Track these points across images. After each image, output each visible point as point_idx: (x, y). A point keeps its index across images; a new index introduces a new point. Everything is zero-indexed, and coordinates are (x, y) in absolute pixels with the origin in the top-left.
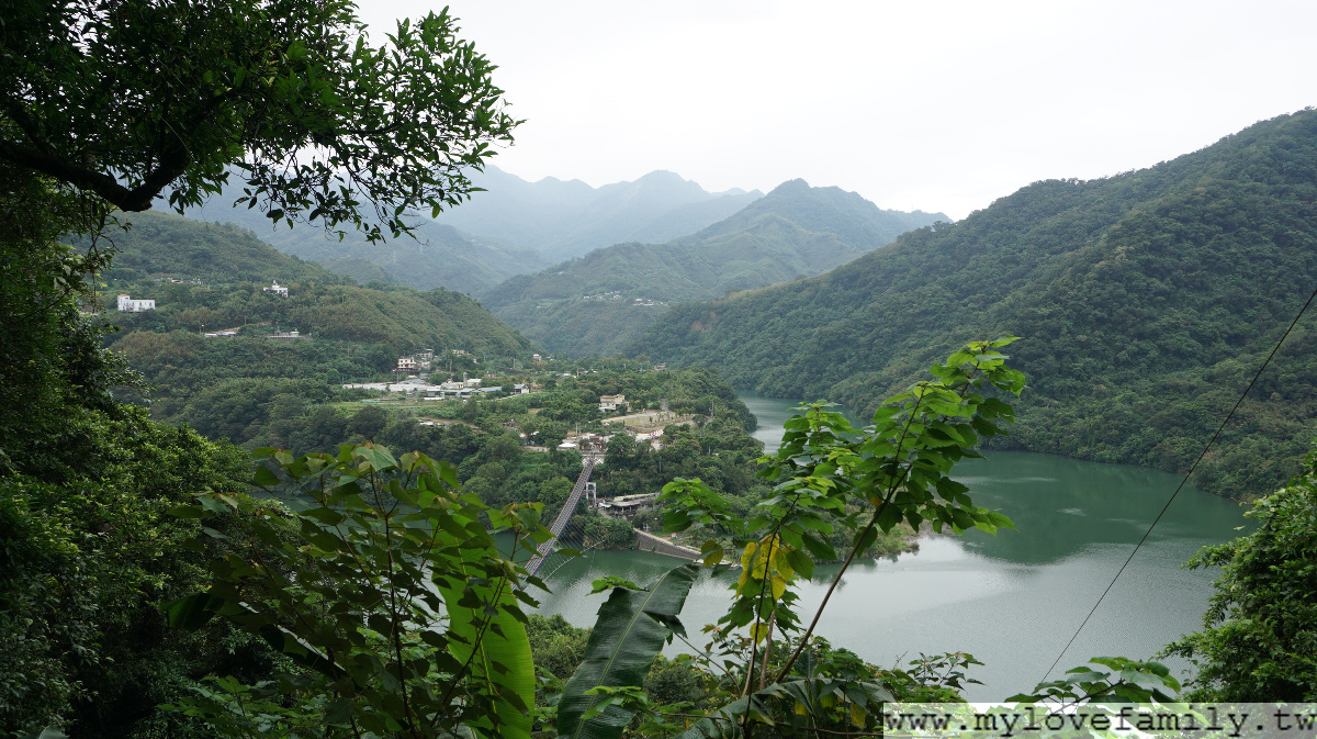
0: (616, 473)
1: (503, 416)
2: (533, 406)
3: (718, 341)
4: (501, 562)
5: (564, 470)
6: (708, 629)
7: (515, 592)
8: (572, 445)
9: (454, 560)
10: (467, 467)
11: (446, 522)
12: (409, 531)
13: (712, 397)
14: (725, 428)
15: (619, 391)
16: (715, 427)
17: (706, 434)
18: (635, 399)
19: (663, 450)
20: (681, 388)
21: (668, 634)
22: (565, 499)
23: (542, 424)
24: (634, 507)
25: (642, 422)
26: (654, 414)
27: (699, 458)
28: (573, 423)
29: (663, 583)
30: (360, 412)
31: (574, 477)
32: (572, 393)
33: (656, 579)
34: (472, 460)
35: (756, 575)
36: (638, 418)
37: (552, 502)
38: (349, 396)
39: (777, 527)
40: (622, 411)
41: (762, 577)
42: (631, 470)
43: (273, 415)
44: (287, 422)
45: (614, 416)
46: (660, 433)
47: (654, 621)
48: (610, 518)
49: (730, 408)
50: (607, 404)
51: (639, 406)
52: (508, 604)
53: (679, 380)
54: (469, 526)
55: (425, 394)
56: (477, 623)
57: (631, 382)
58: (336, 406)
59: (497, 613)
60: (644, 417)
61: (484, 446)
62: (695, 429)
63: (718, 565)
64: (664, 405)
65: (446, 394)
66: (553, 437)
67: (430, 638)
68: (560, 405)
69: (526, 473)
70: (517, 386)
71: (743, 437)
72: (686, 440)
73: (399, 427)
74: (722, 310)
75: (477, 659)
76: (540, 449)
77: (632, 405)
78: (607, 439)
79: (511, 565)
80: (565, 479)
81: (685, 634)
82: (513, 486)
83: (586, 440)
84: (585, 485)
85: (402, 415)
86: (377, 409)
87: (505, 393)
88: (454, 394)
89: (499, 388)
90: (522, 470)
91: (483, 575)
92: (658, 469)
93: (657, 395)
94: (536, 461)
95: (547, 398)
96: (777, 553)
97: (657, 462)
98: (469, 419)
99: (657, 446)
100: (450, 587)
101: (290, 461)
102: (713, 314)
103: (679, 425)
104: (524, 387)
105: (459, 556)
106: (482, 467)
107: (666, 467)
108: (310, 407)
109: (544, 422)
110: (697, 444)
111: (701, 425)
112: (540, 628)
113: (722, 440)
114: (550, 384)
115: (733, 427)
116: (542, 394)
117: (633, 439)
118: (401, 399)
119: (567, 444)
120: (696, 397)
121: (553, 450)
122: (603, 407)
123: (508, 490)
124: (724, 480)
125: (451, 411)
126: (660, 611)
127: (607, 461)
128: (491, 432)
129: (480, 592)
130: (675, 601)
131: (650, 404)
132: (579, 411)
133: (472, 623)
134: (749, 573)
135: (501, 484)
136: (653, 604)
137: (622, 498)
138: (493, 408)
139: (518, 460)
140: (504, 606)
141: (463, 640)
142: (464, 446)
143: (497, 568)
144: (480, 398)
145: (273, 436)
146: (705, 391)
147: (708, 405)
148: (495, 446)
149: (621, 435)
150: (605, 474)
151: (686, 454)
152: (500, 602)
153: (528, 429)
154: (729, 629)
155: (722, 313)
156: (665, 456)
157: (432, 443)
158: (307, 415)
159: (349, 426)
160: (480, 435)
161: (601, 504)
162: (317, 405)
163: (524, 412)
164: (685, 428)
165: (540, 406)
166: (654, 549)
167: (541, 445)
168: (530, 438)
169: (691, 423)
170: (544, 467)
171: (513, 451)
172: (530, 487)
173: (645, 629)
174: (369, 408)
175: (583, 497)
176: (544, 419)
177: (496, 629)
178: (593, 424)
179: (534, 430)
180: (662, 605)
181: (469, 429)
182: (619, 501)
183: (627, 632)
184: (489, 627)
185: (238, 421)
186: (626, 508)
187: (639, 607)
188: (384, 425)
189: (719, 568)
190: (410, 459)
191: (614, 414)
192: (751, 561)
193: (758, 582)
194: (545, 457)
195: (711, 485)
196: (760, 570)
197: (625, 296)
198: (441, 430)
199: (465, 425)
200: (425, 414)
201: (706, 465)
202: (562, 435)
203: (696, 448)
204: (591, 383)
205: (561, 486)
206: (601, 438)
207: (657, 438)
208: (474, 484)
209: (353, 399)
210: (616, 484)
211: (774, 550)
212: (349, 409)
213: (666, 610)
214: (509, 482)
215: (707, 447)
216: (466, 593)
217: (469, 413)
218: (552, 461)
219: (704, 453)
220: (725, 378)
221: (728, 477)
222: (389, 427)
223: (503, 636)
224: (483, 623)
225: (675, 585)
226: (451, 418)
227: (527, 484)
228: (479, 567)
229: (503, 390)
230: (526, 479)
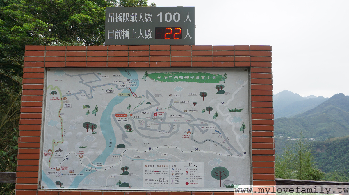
3: (328, 156)
74: (328, 145)
102: (325, 146)
155: (328, 146)
197: (284, 136)
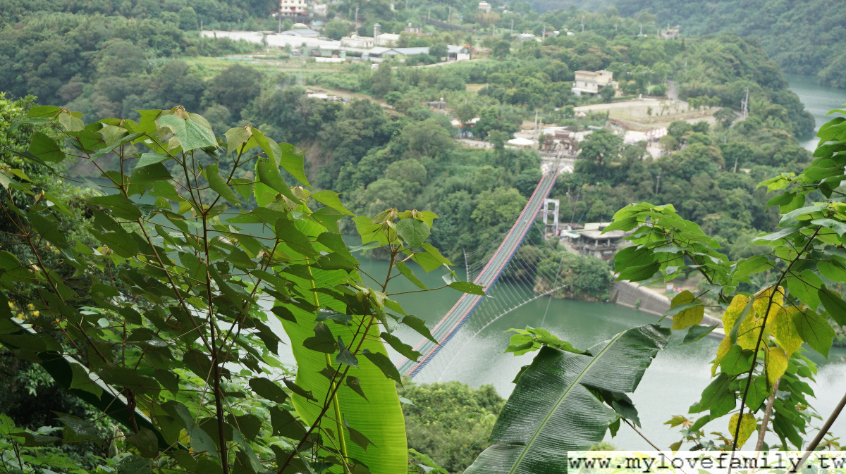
0: (592, 188)
1: (428, 93)
2: (474, 79)
4: (366, 291)
5: (514, 178)
6: (676, 421)
7: (383, 335)
8: (530, 143)
9: (302, 285)
10: (372, 163)
11: (285, 229)
12: (241, 237)
13: (747, 84)
14: (764, 132)
15: (604, 65)
16: (748, 129)
17: (734, 138)
18: (628, 78)
19: (664, 159)
20: (701, 67)
21: (614, 419)
22: (512, 222)
23: (485, 107)
24: (613, 240)
25: (636, 115)
26: (655, 103)
27: (719, 175)
28: (531, 109)
29: (614, 347)
30: (225, 73)
31: (527, 189)
32: (533, 63)
33: (604, 342)
34: (380, 153)
35: (744, 343)
36: (630, 109)
37: (493, 224)
38: (209, 49)
39: (786, 273)
40: (607, 95)
41: (753, 347)
42: (613, 186)
43: (101, 70)
44: (122, 82)
45: (593, 103)
46: (661, 132)
47: (595, 399)
48: (576, 253)
49: (775, 101)
50: (585, 83)
51: (635, 90)
52: (373, 351)
53: (698, 54)
54: (322, 238)
55: (316, 52)
56: (329, 373)
57: (622, 51)
58: (191, 62)
59: (356, 362)
60: (638, 107)
61: (399, 134)
62: (717, 130)
63: (696, 327)
64: (672, 93)
65: (349, 54)
66: (500, 128)
67: (263, 387)
68: (514, 81)
69: (457, 179)
70: (452, 49)
71: (790, 147)
72: (700, 146)
73: (278, 98)
75: (325, 423)
76: (481, 144)
77: (622, 87)
78: (580, 137)
79: (379, 297)
80: (514, 191)
81: (637, 421)
82: (438, 196)
83: (549, 137)
84: (542, 203)
85: (281, 80)
86: (248, 71)
87: (433, 58)
88: (358, 55)
89: (425, 50)
90: (452, 173)
91: (342, 307)
92: (654, 188)
93: (662, 75)
94: (473, 162)
95: (496, 69)
96: (779, 314)
97: (654, 176)
98: (379, 93)
99: (655, 152)
100: (296, 322)
101: (79, 127)
103: (693, 122)
104: (462, 52)
105: (310, 278)
106: (394, 165)
107: (667, 185)
108: (154, 61)
109: (488, 105)
110: (718, 152)
111: (727, 125)
112: (461, 402)
113: (758, 149)
114: (501, 49)
115: (776, 131)
116: (490, 62)
117: (620, 139)
118: (282, 58)
119: (521, 141)
120: (723, 81)
121: (499, 147)
122: (578, 88)
123: (430, 201)
124: (755, 210)
125: (354, 79)
126: (605, 385)
127: (579, 170)
128: (410, 114)
129: (336, 330)
130: (629, 373)
131: (650, 88)
132: (541, 91)
133: (323, 373)
134: (733, 338)
135: (420, 192)
136: (596, 375)
137: (596, 225)
138: (415, 80)
139: (446, 158)
140: (368, 354)
141: (308, 395)
142: (370, 133)
143: (360, 299)
144: (397, 64)
145: (100, 100)
146: (738, 74)
147: (741, 97)
148: (414, 135)
149: (602, 132)
150: (573, 189)
151: (700, 166)
152: (362, 348)
153: (465, 114)
154: (706, 420)
156: (667, 169)
157: (324, 125)
158: (149, 71)
159: (206, 93)
160: (395, 118)
161: (565, 233)
162: (164, 59)
163: (459, 88)
164: (701, 128)
165: (485, 81)
166: (638, 305)
167: (482, 138)
168: (466, 128)
169: (712, 121)
170: (484, 172)
171: (440, 144)
172: (461, 199)
173: (582, 409)
174: (237, 68)
175: (539, 221)
176: (489, 100)
177: (353, 384)
178: (561, 113)
179: (473, 116)
180: (609, 376)
181: (378, 108)
182: (592, 229)
183: (555, 410)
184: (345, 380)
185: (53, 74)
186: (602, 241)
187: (575, 375)
188: (257, 93)
189: (696, 331)
190: (241, 135)
191: (594, 99)
192: (738, 321)
193: (747, 354)
194: (487, 156)
195: (735, 216)
196: (751, 337)
198: (338, 107)
199: (373, 102)
200: (314, 82)
201: (728, 186)
202: (513, 126)
203: (715, 159)
204: (562, 50)
205: (506, 202)
206: (572, 134)
207: (657, 140)
208: (381, 189)
209: (214, 54)
210: (590, 205)
211: (775, 309)
212: (208, 68)
213: (614, 385)
214: (431, 190)
215: (732, 159)
216: (317, 331)
217: (379, 86)
218: (497, 163)
219: (728, 166)
220: (771, 56)
221: (760, 206)
222: (263, 99)
223: (362, 395)
224: (337, 374)
225: (633, 351)
226: (353, 91)
227: (458, 194)
228: (337, 296)
229: (432, 53)
230: (457, 188)
